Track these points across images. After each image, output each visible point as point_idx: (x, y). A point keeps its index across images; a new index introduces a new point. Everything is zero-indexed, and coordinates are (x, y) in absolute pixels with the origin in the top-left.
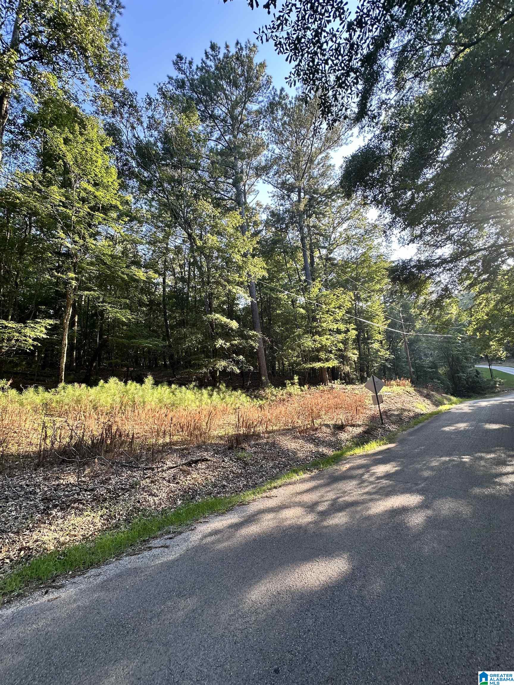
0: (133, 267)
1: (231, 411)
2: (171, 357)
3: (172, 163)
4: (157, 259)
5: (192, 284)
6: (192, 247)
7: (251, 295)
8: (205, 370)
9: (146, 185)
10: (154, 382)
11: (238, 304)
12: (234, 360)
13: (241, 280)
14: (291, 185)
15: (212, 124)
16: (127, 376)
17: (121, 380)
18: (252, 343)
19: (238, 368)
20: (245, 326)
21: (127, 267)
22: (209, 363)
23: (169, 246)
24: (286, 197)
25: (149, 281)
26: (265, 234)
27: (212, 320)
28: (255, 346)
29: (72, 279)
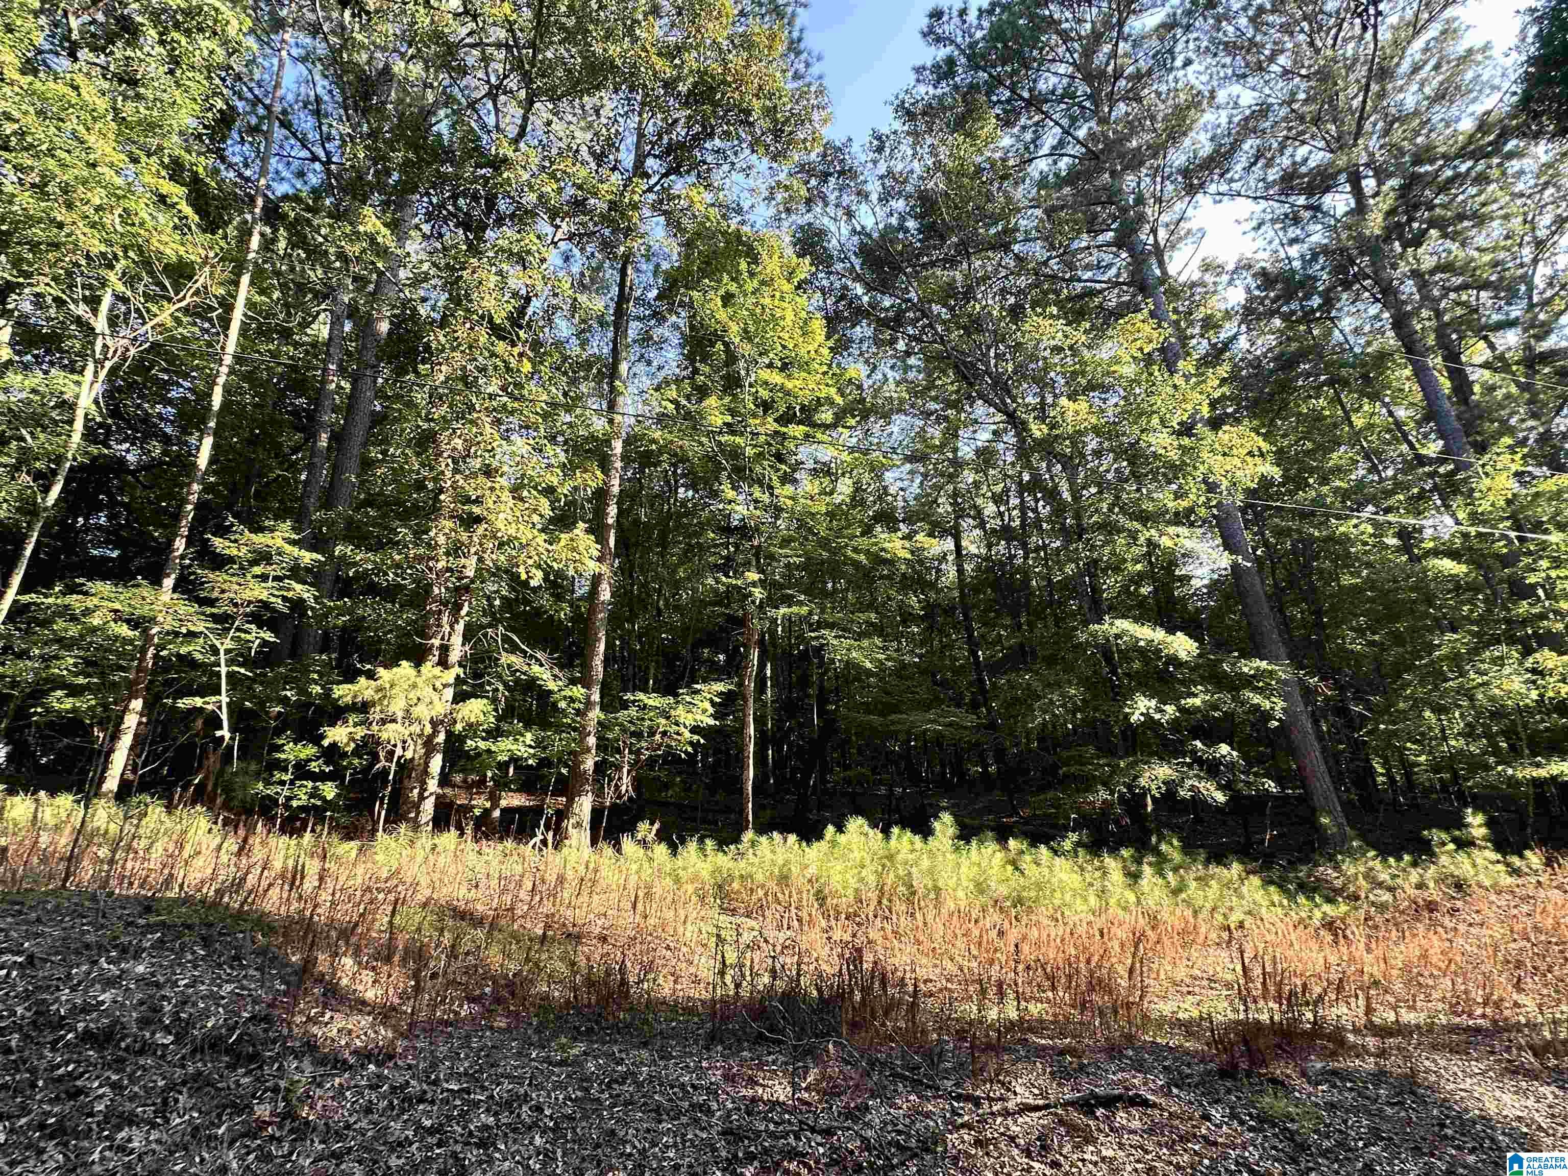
0: (878, 532)
1: (1213, 936)
2: (1000, 754)
3: (945, 254)
4: (935, 494)
5: (1035, 540)
6: (1022, 441)
7: (1230, 545)
8: (1103, 794)
9: (889, 326)
10: (958, 832)
11: (1189, 576)
12: (1200, 761)
13: (1184, 504)
14: (1319, 171)
15: (1036, 118)
16: (889, 815)
18: (1257, 699)
19: (1220, 787)
20: (1222, 645)
21: (865, 533)
22: (1113, 772)
23: (960, 455)
25: (918, 558)
26: (1248, 346)
27: (1108, 640)
28: (1272, 709)
29: (754, 584)
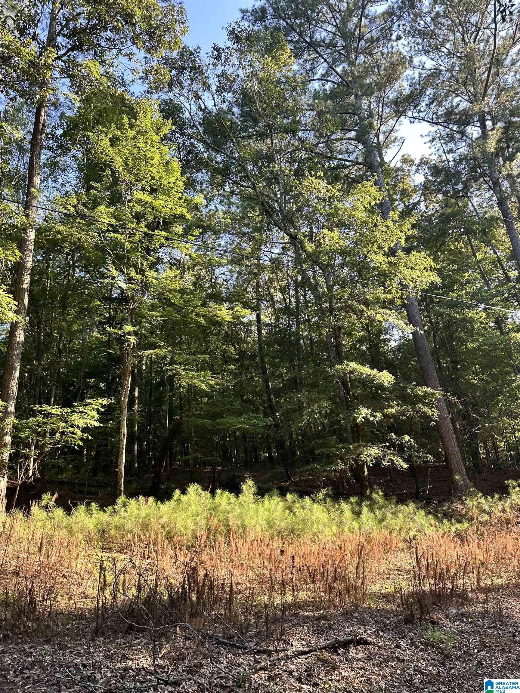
0: (211, 304)
1: (400, 545)
2: (280, 445)
3: (257, 132)
4: (245, 285)
5: (304, 316)
6: (298, 255)
7: (411, 321)
8: (340, 465)
9: (220, 174)
10: (256, 491)
11: (389, 340)
12: (393, 445)
13: (389, 296)
14: (465, 112)
15: (313, 56)
16: (214, 482)
17: (205, 489)
18: (425, 409)
19: (404, 460)
20: (406, 378)
21: (204, 305)
22: (347, 452)
23: (261, 262)
24: (458, 136)
25: (237, 321)
26: (424, 208)
27: (345, 374)
28: (432, 415)
29: (129, 334)
